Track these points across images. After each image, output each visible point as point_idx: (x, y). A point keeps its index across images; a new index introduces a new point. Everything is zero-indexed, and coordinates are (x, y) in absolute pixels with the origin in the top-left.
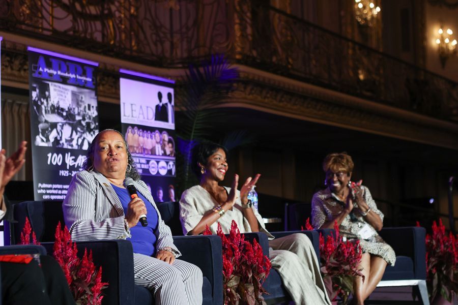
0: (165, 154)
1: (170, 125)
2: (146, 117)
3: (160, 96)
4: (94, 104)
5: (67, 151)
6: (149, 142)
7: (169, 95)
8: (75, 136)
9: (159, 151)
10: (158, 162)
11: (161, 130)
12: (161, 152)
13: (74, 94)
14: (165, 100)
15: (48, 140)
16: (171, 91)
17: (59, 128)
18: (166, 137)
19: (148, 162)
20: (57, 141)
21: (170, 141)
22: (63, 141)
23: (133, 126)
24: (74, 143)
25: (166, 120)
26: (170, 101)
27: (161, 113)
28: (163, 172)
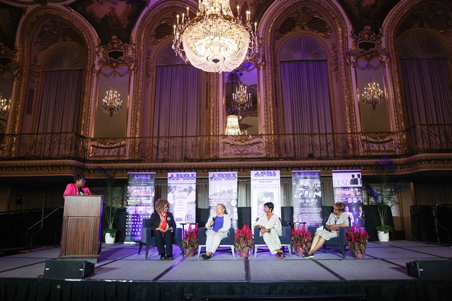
0: (356, 195)
1: (360, 185)
2: (345, 184)
3: (353, 176)
4: (319, 183)
5: (307, 198)
6: (347, 192)
7: (359, 176)
8: (310, 193)
9: (353, 194)
10: (352, 199)
11: (354, 188)
12: (354, 195)
13: (309, 181)
14: (356, 177)
15: (299, 196)
16: (360, 173)
17: (303, 192)
18: (357, 190)
19: (347, 199)
20: (302, 196)
21: (359, 191)
22: (305, 195)
23: (339, 188)
24: (310, 196)
25: (358, 184)
26: (359, 177)
27: (354, 181)
28: (355, 202)
